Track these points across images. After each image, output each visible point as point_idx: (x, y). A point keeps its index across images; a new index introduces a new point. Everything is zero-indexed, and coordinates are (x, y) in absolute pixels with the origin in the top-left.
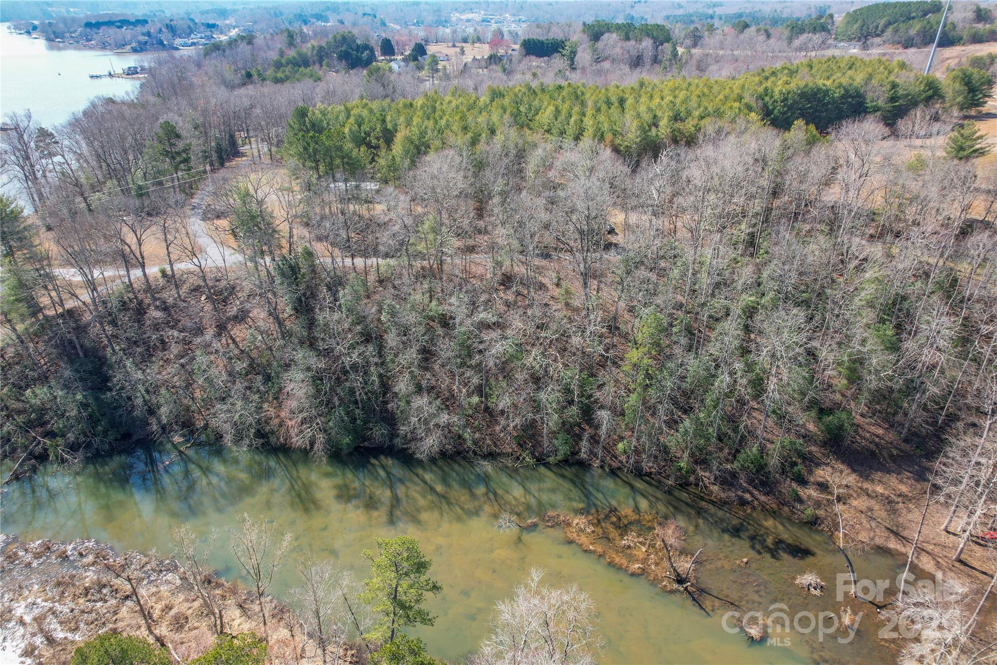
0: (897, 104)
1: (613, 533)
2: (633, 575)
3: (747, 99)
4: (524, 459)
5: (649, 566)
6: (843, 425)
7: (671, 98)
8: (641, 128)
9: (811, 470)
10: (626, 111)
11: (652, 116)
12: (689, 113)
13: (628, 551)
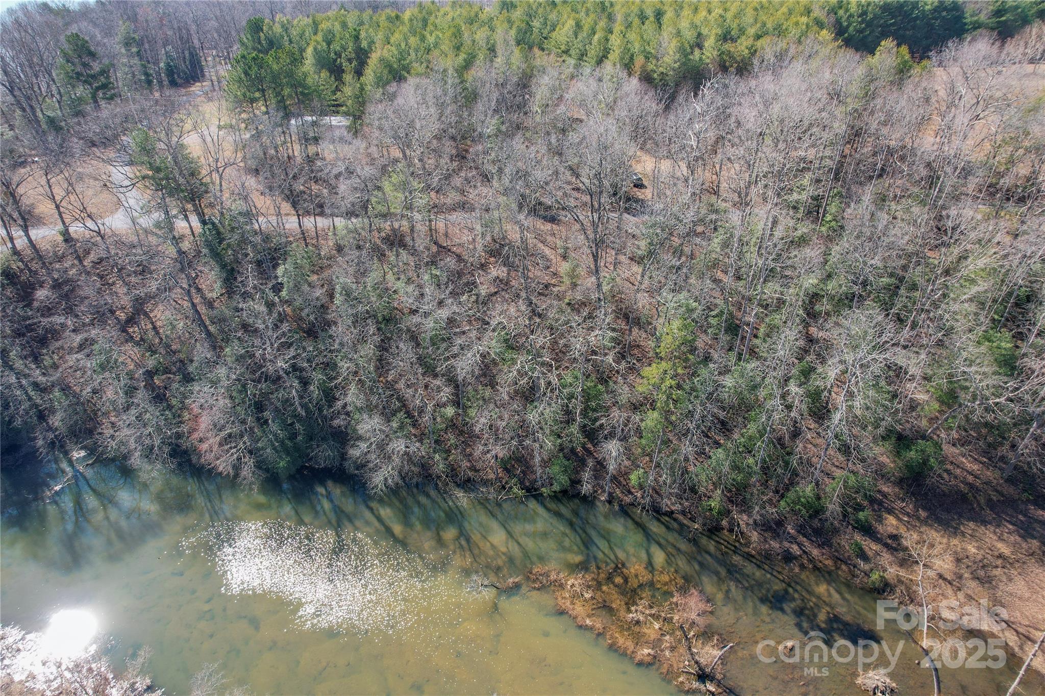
0: (1003, 18)
1: (617, 602)
2: (640, 664)
3: (817, 13)
4: (511, 488)
5: (662, 651)
6: (928, 460)
7: (720, 11)
8: (681, 50)
9: (880, 517)
10: (664, 27)
11: (695, 35)
12: (742, 31)
13: (637, 629)
